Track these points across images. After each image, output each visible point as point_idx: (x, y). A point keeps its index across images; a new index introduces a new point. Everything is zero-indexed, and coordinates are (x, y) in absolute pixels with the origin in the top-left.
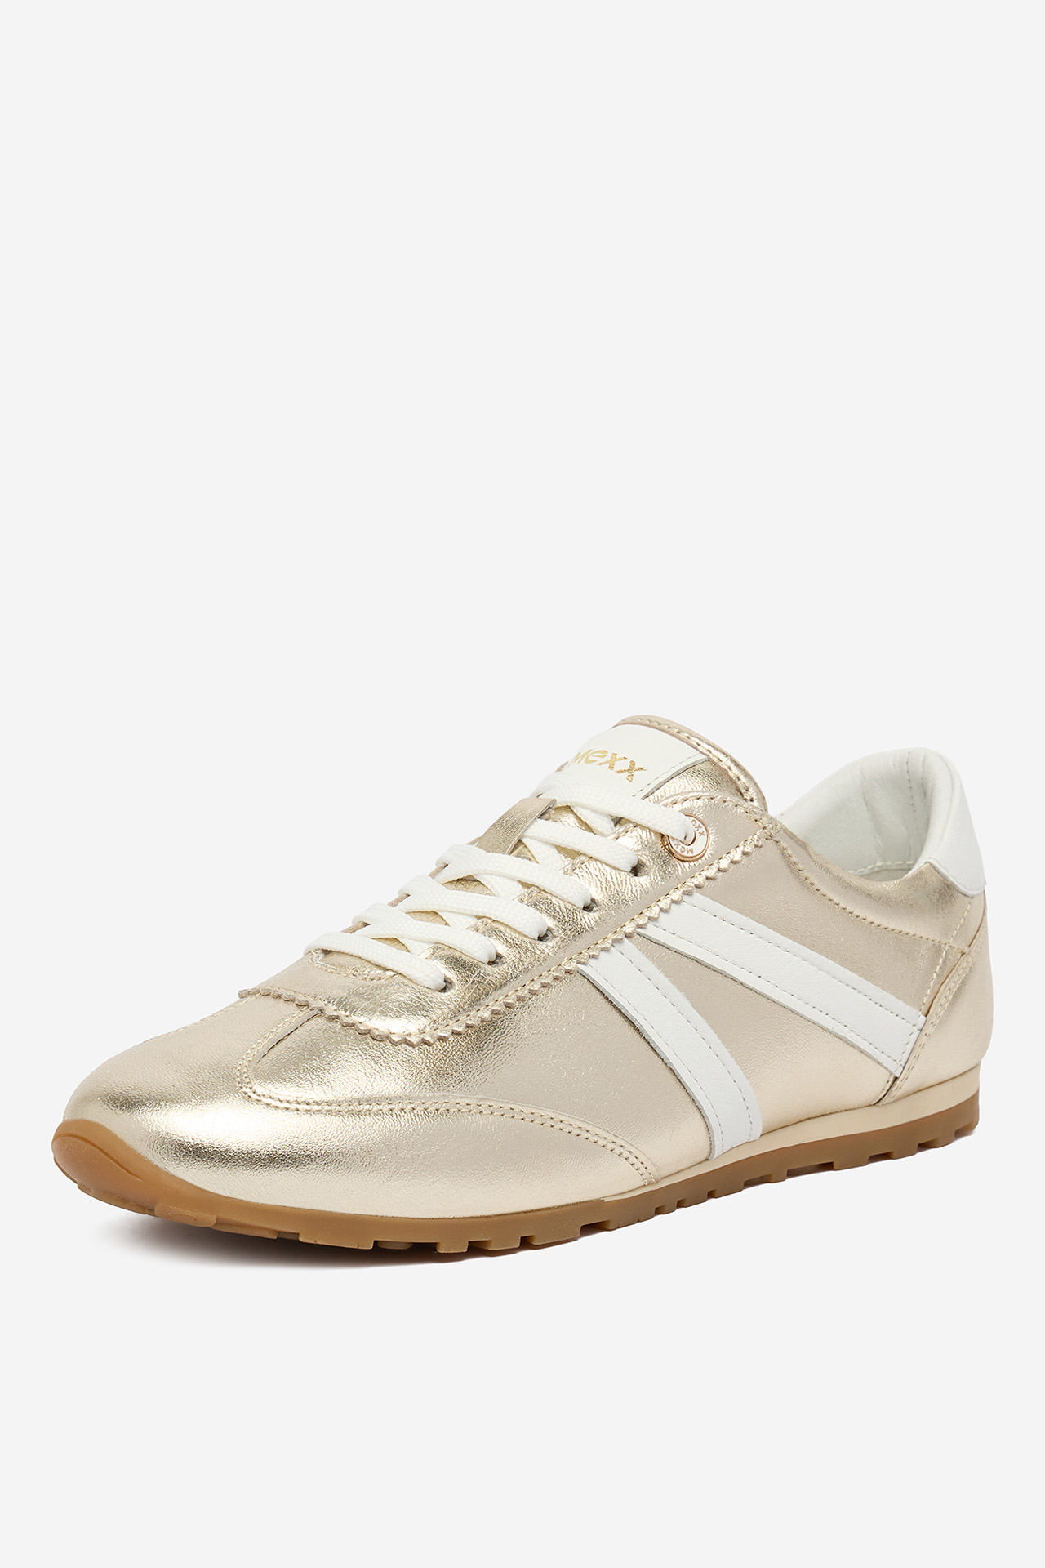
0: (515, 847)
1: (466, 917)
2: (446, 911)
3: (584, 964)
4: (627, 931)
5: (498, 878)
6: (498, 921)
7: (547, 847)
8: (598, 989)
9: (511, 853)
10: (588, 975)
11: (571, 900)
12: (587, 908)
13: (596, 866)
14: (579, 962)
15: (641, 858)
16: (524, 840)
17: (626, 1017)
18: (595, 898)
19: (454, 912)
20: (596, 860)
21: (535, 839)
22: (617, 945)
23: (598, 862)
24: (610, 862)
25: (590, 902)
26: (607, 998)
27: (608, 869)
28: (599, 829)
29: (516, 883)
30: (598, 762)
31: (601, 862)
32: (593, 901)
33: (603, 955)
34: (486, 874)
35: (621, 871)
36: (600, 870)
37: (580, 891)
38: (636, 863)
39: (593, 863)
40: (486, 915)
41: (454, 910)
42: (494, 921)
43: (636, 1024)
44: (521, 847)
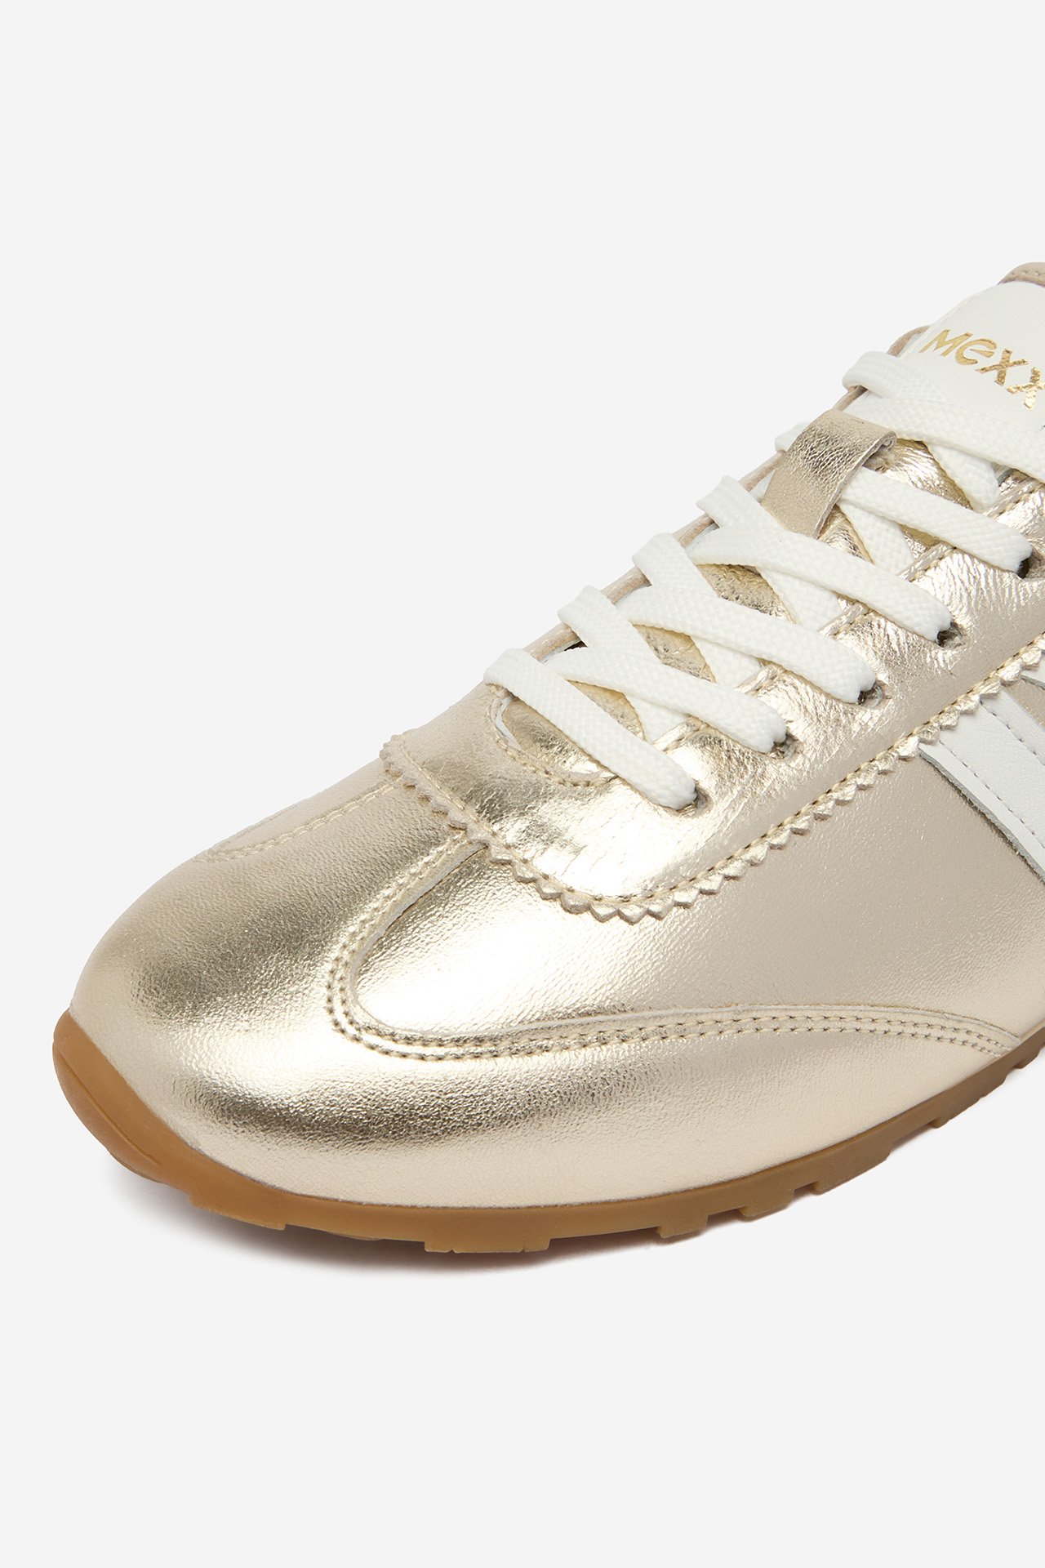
0: (830, 519)
1: (739, 656)
2: (706, 640)
3: (931, 743)
4: (1005, 678)
5: (797, 583)
6: (792, 673)
7: (885, 526)
8: (952, 784)
9: (822, 531)
10: (936, 762)
11: (917, 629)
12: (943, 638)
13: (961, 562)
14: (922, 741)
15: (1037, 548)
16: (843, 507)
17: (992, 825)
18: (958, 621)
19: (718, 644)
20: (963, 552)
21: (862, 508)
22: (988, 704)
23: (966, 556)
24: (986, 557)
25: (949, 626)
26: (964, 797)
27: (982, 568)
28: (973, 495)
29: (826, 595)
30: (980, 366)
31: (972, 556)
32: (954, 625)
33: (965, 721)
34: (778, 572)
35: (1004, 571)
36: (969, 572)
37: (933, 612)
38: (1028, 555)
39: (957, 556)
40: (775, 660)
41: (720, 641)
42: (786, 671)
43: (1008, 835)
44: (838, 521)
